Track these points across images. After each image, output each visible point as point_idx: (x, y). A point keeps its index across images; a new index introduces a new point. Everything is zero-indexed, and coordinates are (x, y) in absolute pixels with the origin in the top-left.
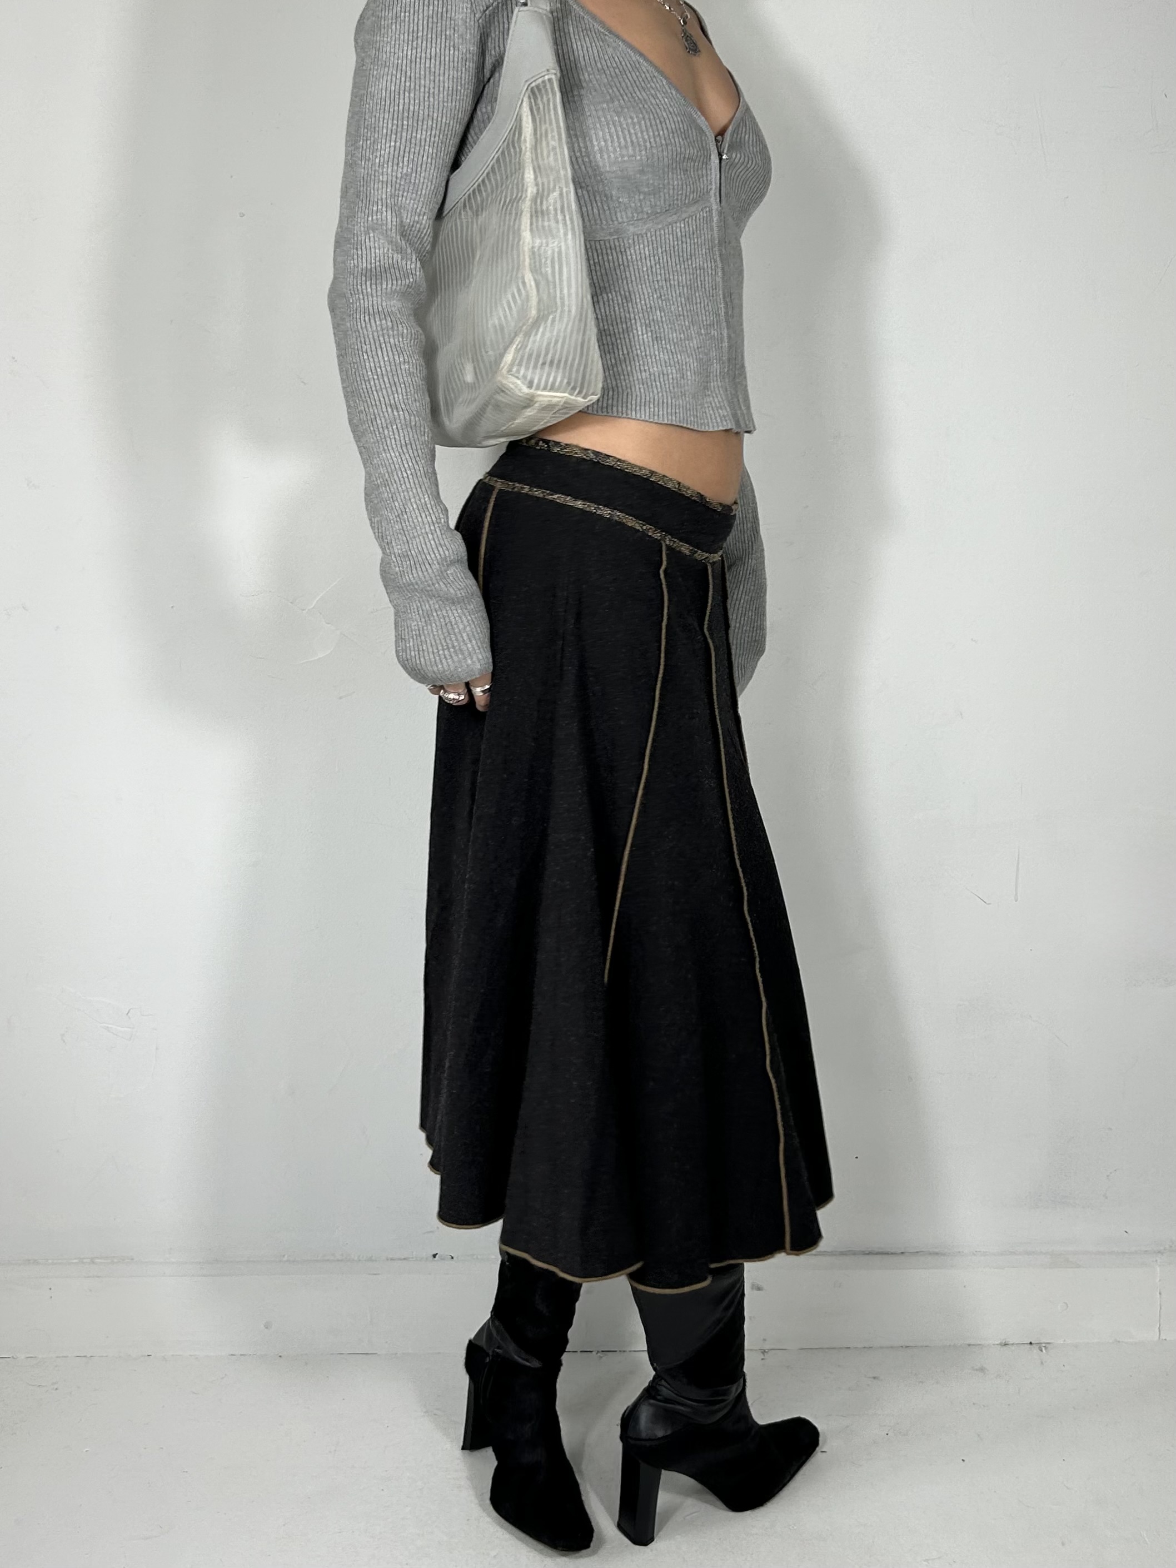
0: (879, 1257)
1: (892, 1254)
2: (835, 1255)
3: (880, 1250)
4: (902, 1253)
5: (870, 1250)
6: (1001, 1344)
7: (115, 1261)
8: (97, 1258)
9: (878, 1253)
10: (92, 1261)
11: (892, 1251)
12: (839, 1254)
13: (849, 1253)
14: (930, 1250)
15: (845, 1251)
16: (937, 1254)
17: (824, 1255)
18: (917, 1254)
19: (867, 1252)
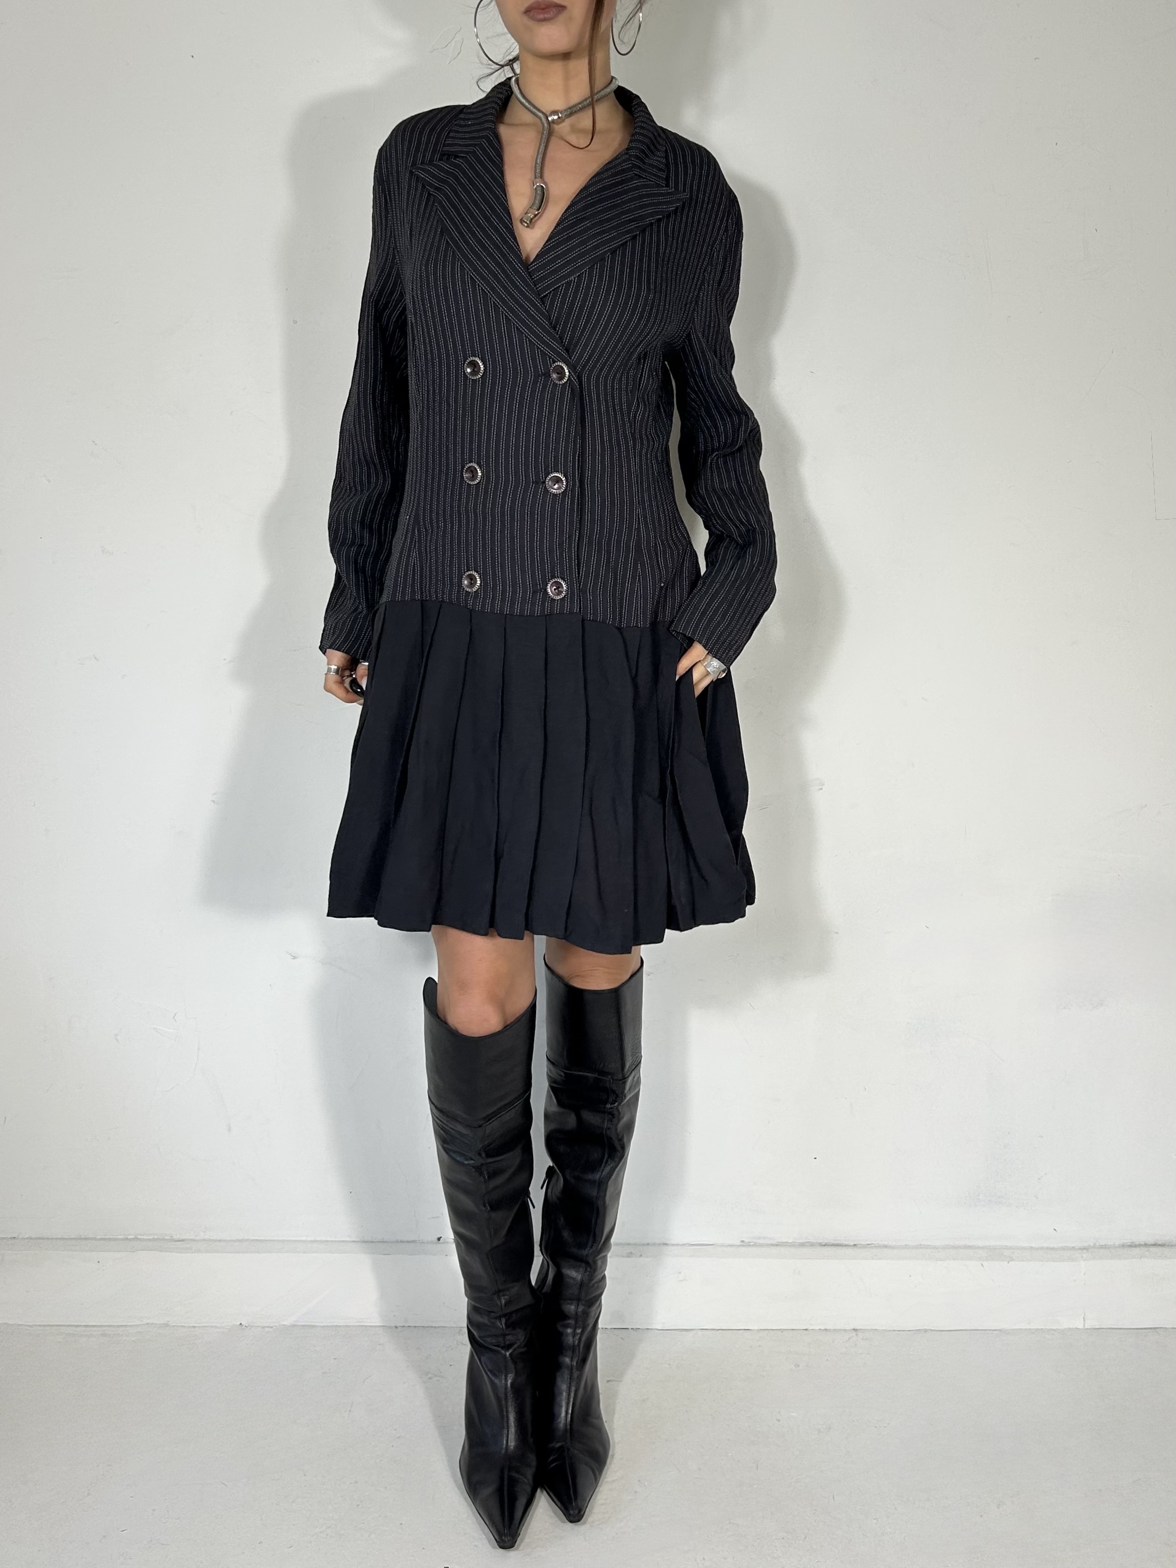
0: (834, 1249)
2: (796, 1246)
3: (836, 1242)
4: (855, 1245)
5: (826, 1241)
7: (156, 1237)
8: (141, 1235)
9: (833, 1245)
10: (136, 1239)
11: (846, 1243)
12: (799, 1245)
13: (808, 1244)
14: (880, 1243)
15: (803, 1243)
16: (886, 1247)
17: (784, 1246)
18: (868, 1246)
19: (824, 1244)
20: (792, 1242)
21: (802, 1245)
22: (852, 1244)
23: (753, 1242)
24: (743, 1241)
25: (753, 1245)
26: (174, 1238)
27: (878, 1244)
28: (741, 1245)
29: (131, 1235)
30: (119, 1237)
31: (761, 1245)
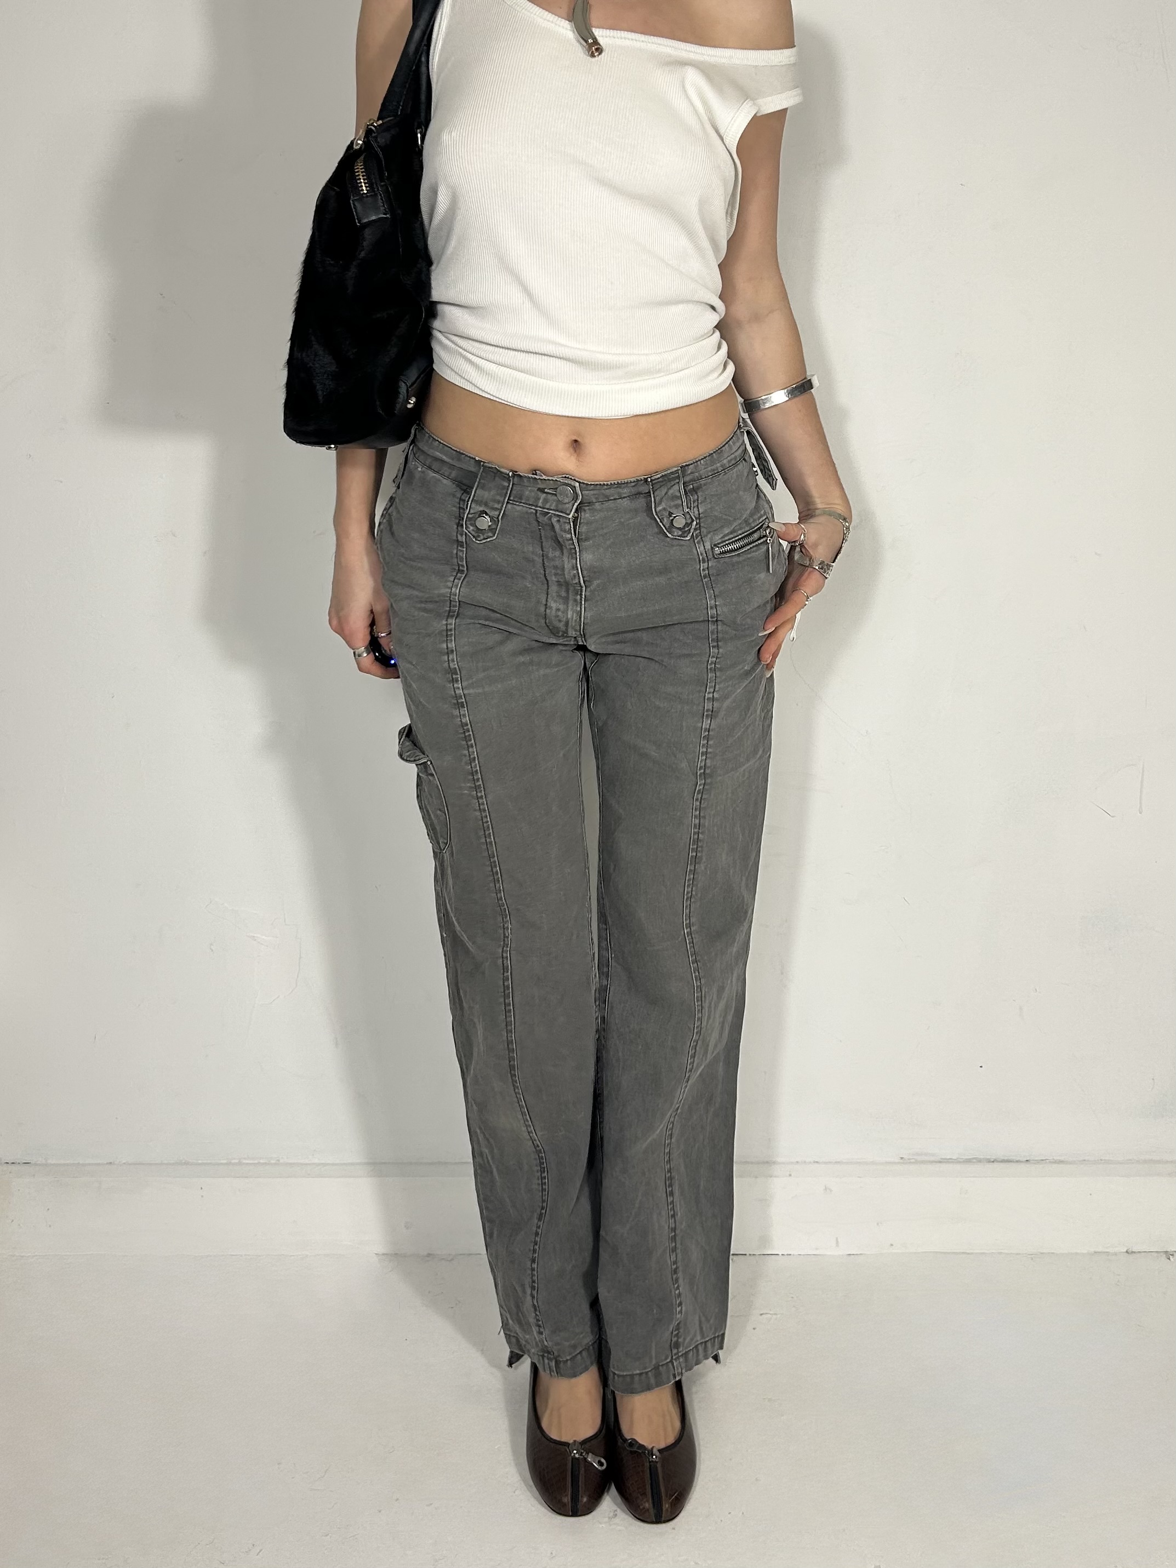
0: (1002, 1165)
1: (1017, 1162)
2: (960, 1162)
3: (1006, 1158)
4: (1027, 1160)
5: (994, 1158)
6: (1127, 1252)
7: (261, 1161)
8: (245, 1159)
9: (1003, 1161)
10: (240, 1164)
11: (1018, 1159)
12: (964, 1162)
13: (975, 1161)
14: (1055, 1158)
15: (970, 1159)
16: (1061, 1162)
17: (949, 1162)
18: (1044, 1161)
19: (992, 1160)
20: (958, 1158)
21: (968, 1161)
22: (1024, 1159)
23: (914, 1159)
24: (902, 1158)
25: (914, 1162)
26: (281, 1161)
28: (898, 1163)
29: (234, 1159)
30: (222, 1161)
31: (923, 1162)
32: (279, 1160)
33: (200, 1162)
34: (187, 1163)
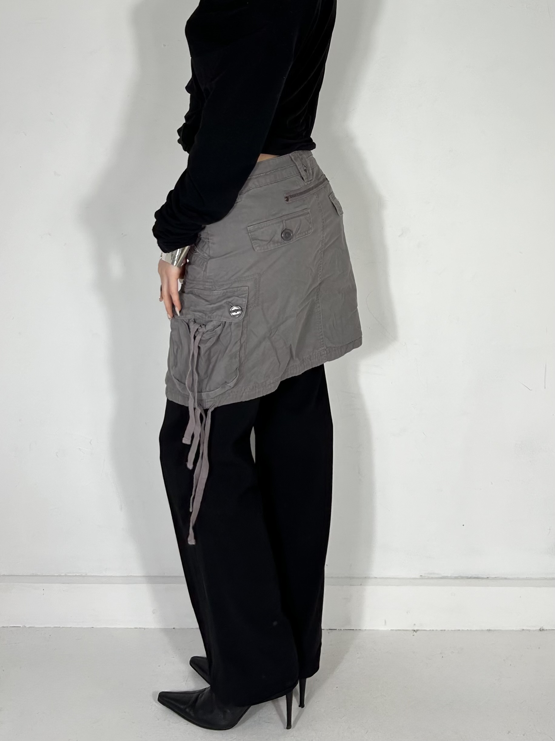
0: (475, 580)
1: (482, 578)
2: (452, 579)
3: (476, 576)
4: (488, 578)
6: (540, 630)
7: (77, 575)
8: (68, 573)
9: (475, 578)
10: (65, 576)
11: (482, 576)
12: (454, 578)
13: (460, 577)
14: (503, 577)
15: (457, 576)
16: (506, 579)
17: (446, 578)
18: (496, 578)
19: (469, 577)
20: (451, 576)
21: (456, 578)
22: (486, 577)
23: (427, 576)
24: (421, 576)
25: (427, 578)
26: (88, 574)
27: (501, 577)
28: (420, 578)
29: (63, 573)
30: (56, 574)
31: (432, 578)
32: (86, 574)
33: (44, 574)
34: (36, 576)
